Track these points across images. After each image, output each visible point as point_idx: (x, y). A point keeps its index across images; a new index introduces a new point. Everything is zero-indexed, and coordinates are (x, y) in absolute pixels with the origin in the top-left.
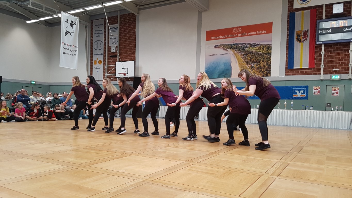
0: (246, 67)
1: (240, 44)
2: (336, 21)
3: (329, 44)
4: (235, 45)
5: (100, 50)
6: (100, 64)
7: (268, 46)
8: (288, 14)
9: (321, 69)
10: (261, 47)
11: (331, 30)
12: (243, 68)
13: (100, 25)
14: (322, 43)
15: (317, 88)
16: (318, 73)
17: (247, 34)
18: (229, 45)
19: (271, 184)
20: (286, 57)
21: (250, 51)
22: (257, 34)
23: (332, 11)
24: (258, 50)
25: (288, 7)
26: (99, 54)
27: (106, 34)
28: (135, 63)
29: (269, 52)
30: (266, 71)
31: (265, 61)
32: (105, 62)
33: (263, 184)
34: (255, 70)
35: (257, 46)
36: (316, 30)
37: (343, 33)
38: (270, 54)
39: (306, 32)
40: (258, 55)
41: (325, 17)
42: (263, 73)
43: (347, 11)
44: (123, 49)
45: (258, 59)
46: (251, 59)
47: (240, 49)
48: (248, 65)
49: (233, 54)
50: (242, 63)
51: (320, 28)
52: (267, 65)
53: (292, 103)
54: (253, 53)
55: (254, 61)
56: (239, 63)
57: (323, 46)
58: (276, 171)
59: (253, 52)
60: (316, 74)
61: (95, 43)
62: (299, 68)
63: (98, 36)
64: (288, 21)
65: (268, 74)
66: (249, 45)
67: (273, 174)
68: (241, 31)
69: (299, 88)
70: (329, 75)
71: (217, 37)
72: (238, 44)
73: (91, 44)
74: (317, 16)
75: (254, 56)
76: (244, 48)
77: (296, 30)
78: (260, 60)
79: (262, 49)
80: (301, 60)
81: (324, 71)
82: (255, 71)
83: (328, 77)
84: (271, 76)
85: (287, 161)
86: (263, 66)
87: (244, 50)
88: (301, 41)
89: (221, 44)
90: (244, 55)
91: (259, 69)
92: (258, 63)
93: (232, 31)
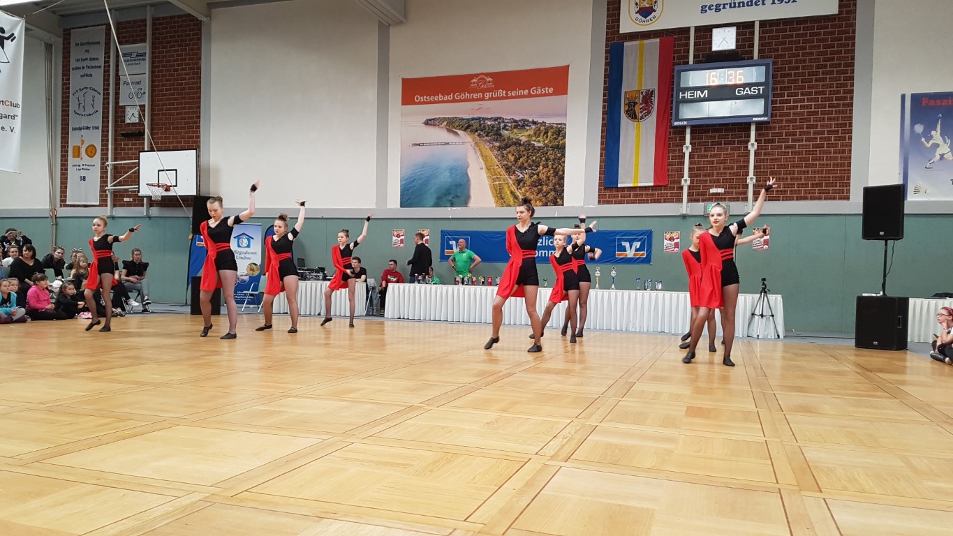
0: (504, 180)
1: (491, 119)
2: (719, 70)
3: (702, 126)
4: (477, 121)
5: (90, 115)
6: (92, 157)
7: (557, 127)
8: (607, 45)
9: (682, 188)
10: (540, 129)
11: (706, 91)
12: (497, 183)
13: (93, 43)
14: (685, 123)
15: (672, 235)
16: (675, 198)
17: (507, 94)
18: (462, 119)
19: (549, 482)
20: (601, 156)
21: (514, 140)
22: (530, 96)
23: (710, 43)
24: (534, 138)
25: (608, 28)
26: (88, 128)
27: (109, 71)
28: (198, 157)
29: (561, 142)
30: (553, 193)
31: (550, 167)
32: (107, 150)
33: (528, 484)
34: (527, 188)
35: (530, 126)
36: (673, 91)
37: (733, 101)
38: (562, 149)
39: (649, 94)
40: (535, 149)
41: (694, 58)
42: (545, 196)
43: (744, 46)
44: (162, 114)
45: (533, 161)
46: (516, 160)
47: (489, 133)
48: (509, 175)
49: (473, 143)
50: (494, 169)
51: (681, 86)
52: (555, 176)
53: (614, 272)
54: (520, 145)
55: (523, 164)
56: (488, 169)
57: (688, 131)
58: (563, 446)
59: (522, 142)
60: (672, 201)
61: (77, 95)
62: (631, 185)
63: (87, 75)
64: (606, 64)
65: (558, 200)
66: (512, 123)
67: (554, 455)
68: (491, 85)
69: (631, 236)
70: (701, 204)
71: (432, 98)
72: (484, 119)
73: (63, 98)
74: (676, 55)
75: (525, 153)
76: (500, 130)
77: (624, 89)
78: (539, 163)
79: (542, 134)
80: (637, 165)
81: (689, 195)
82: (526, 191)
83: (698, 208)
84: (565, 205)
85: (593, 422)
86: (545, 179)
87: (500, 135)
88: (636, 118)
89: (441, 117)
90: (500, 148)
91: (536, 186)
92: (535, 170)
93: (470, 83)
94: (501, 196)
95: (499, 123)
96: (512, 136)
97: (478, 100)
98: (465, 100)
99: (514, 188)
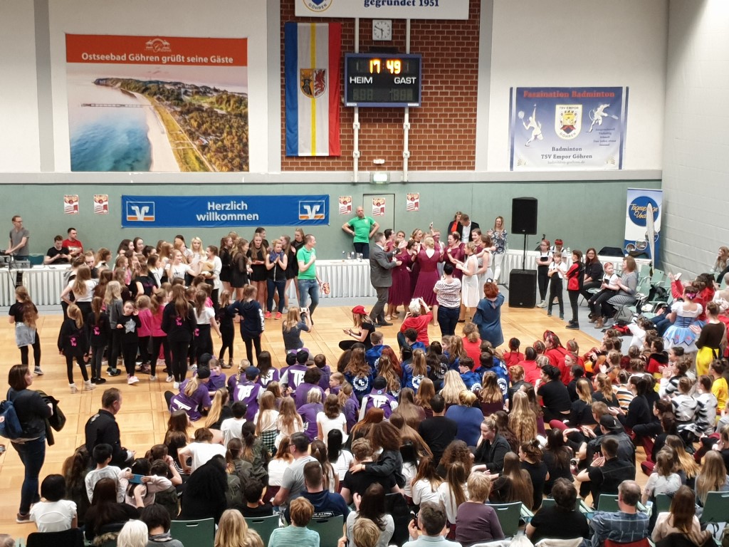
0: (188, 145)
1: (170, 83)
4: (156, 84)
7: (238, 97)
8: (282, 23)
9: (352, 158)
10: (221, 97)
11: (371, 78)
12: (181, 148)
14: (355, 104)
15: (346, 199)
16: (347, 167)
17: (185, 60)
18: (138, 82)
21: (196, 106)
22: (209, 63)
23: (371, 33)
24: (216, 106)
25: (281, 6)
29: (243, 111)
30: (238, 159)
31: (234, 134)
34: (212, 154)
35: (212, 93)
38: (244, 117)
39: (322, 73)
40: (218, 116)
42: (231, 162)
43: (397, 37)
45: (217, 128)
46: (199, 126)
47: (169, 97)
48: (193, 140)
49: (151, 107)
50: (176, 134)
52: (239, 144)
54: (203, 111)
55: (207, 131)
56: (171, 133)
57: (357, 111)
59: (204, 109)
60: (343, 169)
62: (310, 154)
64: (282, 42)
65: (244, 166)
66: (192, 89)
68: (169, 50)
69: (312, 200)
70: (367, 172)
71: (102, 57)
72: (163, 83)
75: (208, 119)
76: (181, 95)
77: (300, 66)
78: (223, 130)
79: (224, 102)
80: (314, 136)
81: (359, 164)
82: (211, 157)
83: (365, 175)
84: (250, 171)
86: (230, 145)
87: (182, 100)
88: (311, 94)
89: (114, 77)
90: (181, 113)
91: (221, 152)
92: (219, 137)
93: (144, 45)
94: (186, 161)
95: (180, 88)
96: (194, 102)
97: (154, 63)
98: (140, 62)
99: (199, 153)
